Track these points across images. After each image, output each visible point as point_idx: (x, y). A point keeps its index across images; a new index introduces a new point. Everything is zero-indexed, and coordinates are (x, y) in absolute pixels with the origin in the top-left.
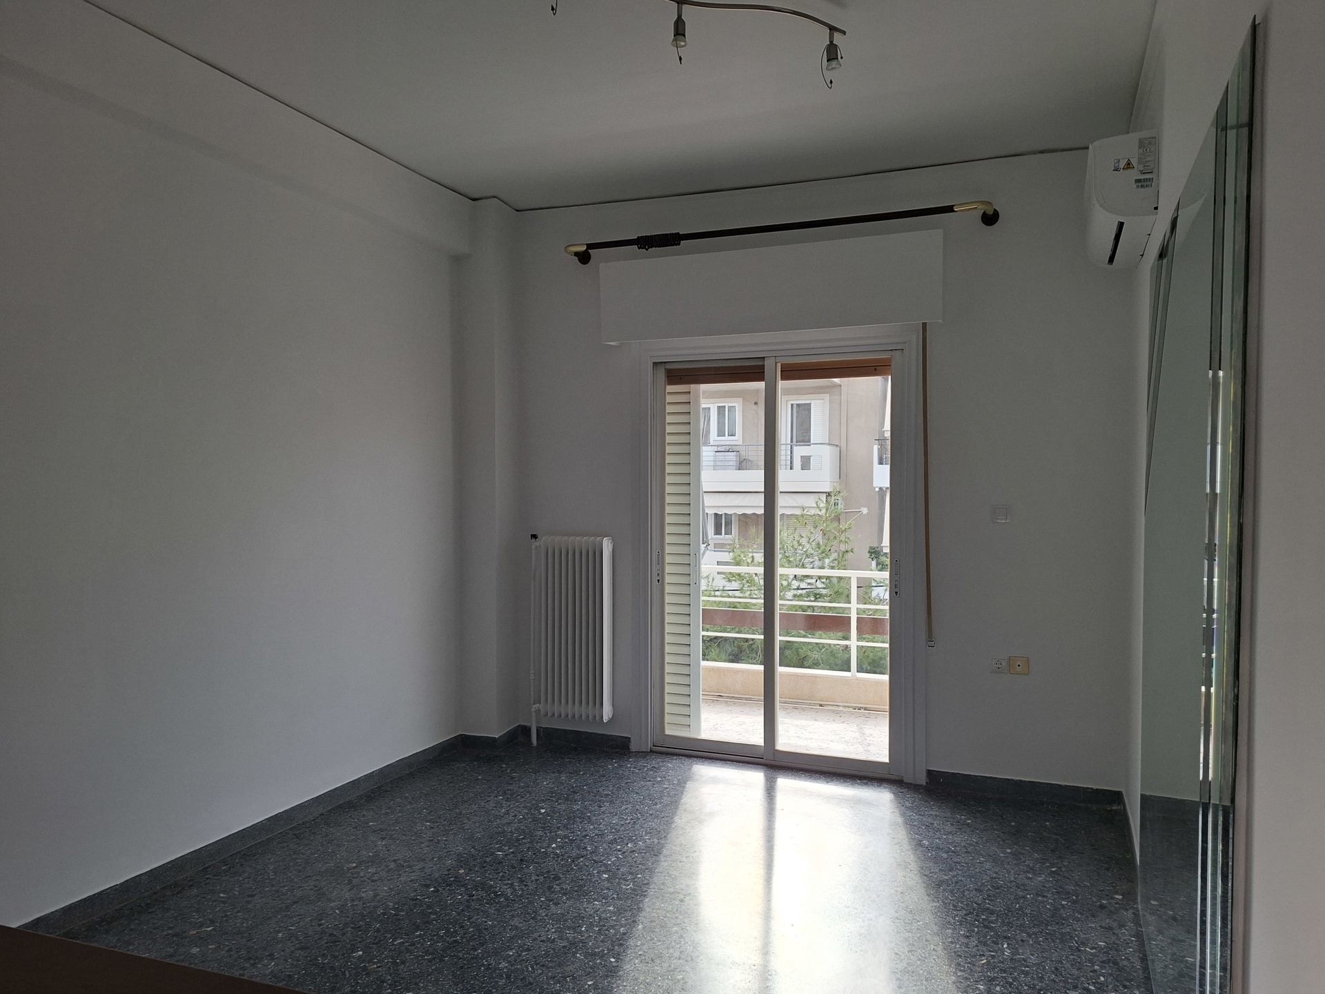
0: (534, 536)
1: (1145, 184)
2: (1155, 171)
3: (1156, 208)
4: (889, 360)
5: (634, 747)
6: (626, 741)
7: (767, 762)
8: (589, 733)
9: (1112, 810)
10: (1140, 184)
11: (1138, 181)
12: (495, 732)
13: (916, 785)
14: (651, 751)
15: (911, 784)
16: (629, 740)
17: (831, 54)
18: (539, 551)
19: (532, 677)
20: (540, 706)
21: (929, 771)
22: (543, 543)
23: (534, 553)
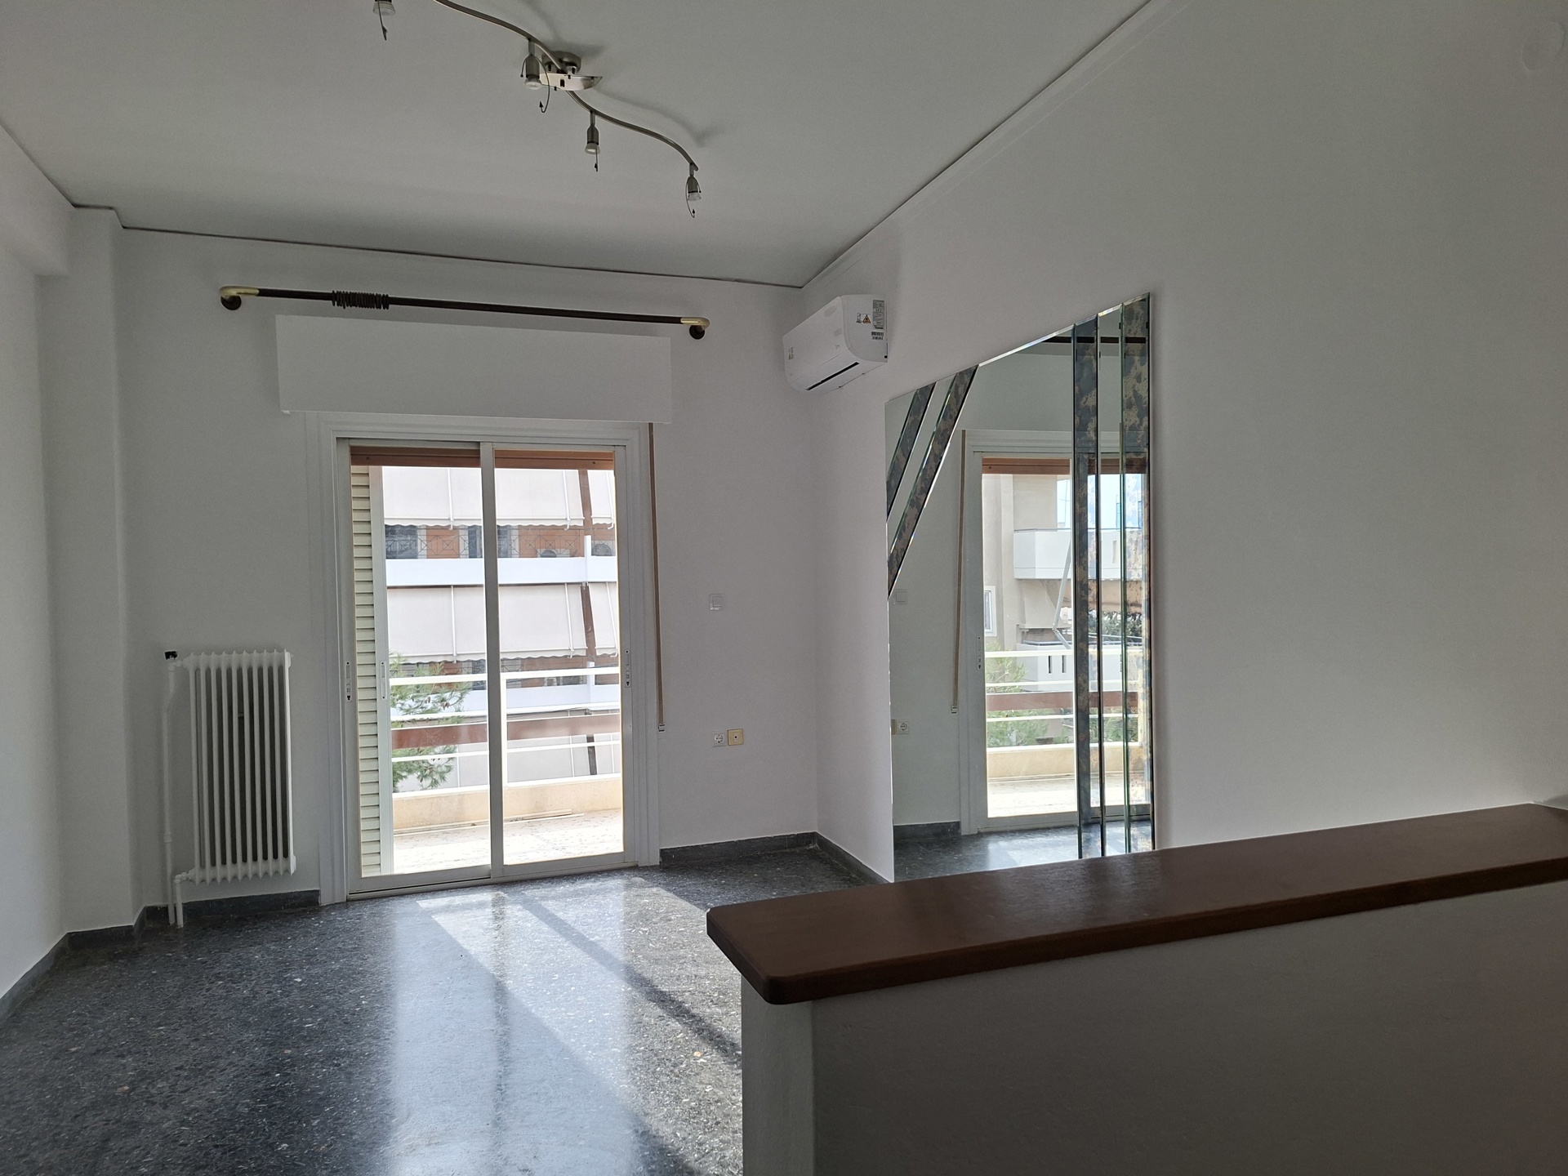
0: (171, 655)
1: (878, 336)
2: (885, 327)
3: (886, 357)
4: (611, 455)
5: (324, 900)
6: (316, 893)
7: (495, 880)
8: (256, 896)
9: (811, 849)
10: (875, 336)
11: (873, 333)
12: (128, 918)
13: (651, 866)
14: (347, 901)
15: (646, 867)
16: (317, 892)
17: (692, 186)
18: (183, 673)
19: (168, 840)
20: (191, 874)
21: (662, 850)
22: (188, 662)
23: (171, 676)
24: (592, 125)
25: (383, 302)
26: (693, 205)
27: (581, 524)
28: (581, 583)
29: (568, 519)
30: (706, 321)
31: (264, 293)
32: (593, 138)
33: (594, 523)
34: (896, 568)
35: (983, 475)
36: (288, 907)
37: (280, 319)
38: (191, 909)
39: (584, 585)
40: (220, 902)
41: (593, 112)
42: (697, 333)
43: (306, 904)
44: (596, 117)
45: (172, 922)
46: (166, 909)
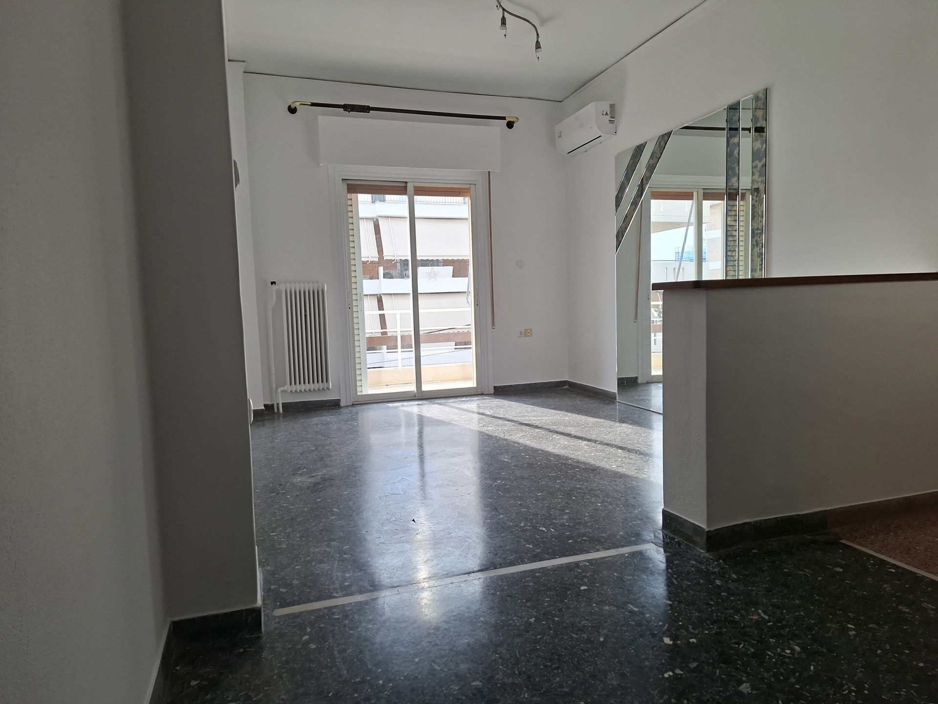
0: (273, 283)
1: (612, 122)
2: (615, 117)
3: (616, 132)
4: (468, 189)
5: (342, 404)
7: (418, 398)
8: (312, 401)
9: (565, 388)
10: (610, 122)
11: (610, 120)
13: (490, 394)
14: (352, 404)
15: (488, 394)
16: (339, 400)
17: (538, 46)
18: (279, 293)
19: (273, 371)
20: (285, 388)
21: (494, 387)
22: (281, 287)
23: (274, 293)
24: (503, 16)
25: (365, 109)
26: (539, 54)
27: (377, 260)
28: (377, 295)
29: (370, 257)
30: (517, 118)
31: (313, 105)
32: (504, 22)
33: (385, 259)
34: (621, 237)
35: (651, 200)
36: (327, 406)
37: (320, 118)
38: (285, 405)
39: (379, 296)
40: (296, 403)
41: (504, 9)
42: (510, 125)
43: (334, 405)
44: (505, 13)
45: (276, 411)
46: (273, 405)
